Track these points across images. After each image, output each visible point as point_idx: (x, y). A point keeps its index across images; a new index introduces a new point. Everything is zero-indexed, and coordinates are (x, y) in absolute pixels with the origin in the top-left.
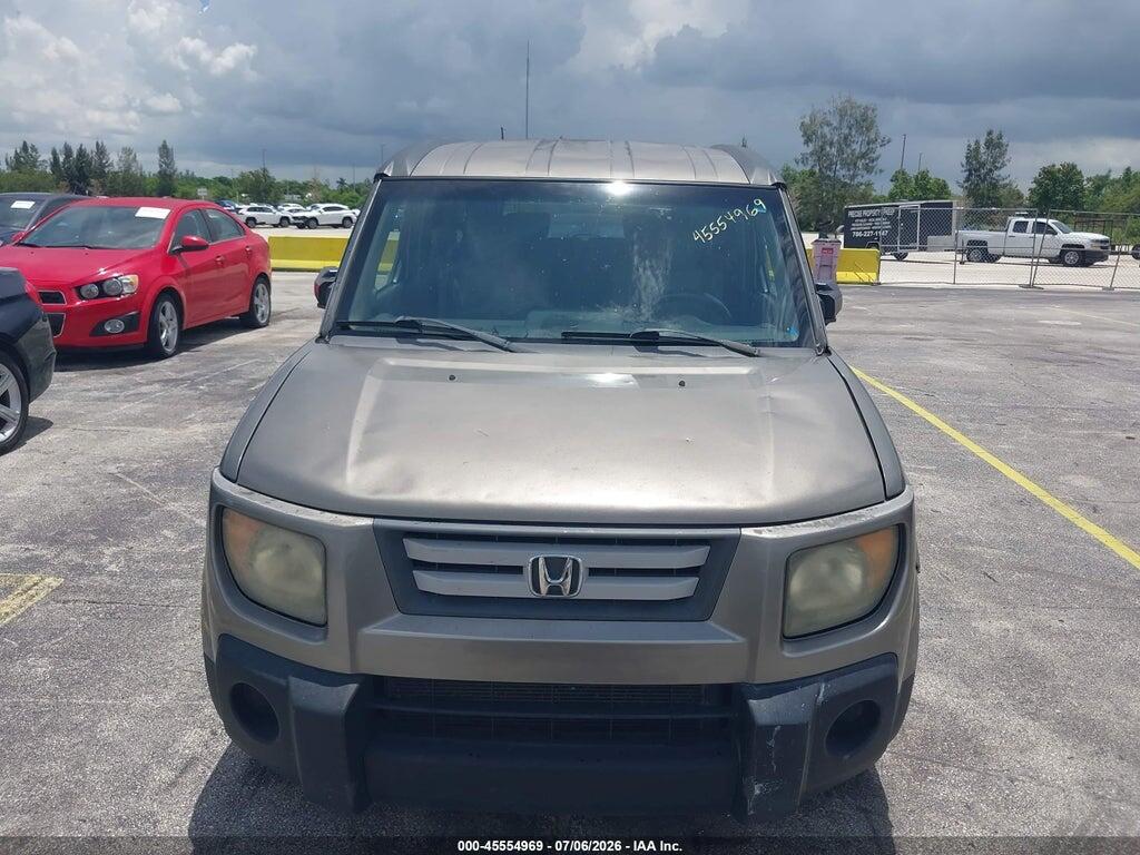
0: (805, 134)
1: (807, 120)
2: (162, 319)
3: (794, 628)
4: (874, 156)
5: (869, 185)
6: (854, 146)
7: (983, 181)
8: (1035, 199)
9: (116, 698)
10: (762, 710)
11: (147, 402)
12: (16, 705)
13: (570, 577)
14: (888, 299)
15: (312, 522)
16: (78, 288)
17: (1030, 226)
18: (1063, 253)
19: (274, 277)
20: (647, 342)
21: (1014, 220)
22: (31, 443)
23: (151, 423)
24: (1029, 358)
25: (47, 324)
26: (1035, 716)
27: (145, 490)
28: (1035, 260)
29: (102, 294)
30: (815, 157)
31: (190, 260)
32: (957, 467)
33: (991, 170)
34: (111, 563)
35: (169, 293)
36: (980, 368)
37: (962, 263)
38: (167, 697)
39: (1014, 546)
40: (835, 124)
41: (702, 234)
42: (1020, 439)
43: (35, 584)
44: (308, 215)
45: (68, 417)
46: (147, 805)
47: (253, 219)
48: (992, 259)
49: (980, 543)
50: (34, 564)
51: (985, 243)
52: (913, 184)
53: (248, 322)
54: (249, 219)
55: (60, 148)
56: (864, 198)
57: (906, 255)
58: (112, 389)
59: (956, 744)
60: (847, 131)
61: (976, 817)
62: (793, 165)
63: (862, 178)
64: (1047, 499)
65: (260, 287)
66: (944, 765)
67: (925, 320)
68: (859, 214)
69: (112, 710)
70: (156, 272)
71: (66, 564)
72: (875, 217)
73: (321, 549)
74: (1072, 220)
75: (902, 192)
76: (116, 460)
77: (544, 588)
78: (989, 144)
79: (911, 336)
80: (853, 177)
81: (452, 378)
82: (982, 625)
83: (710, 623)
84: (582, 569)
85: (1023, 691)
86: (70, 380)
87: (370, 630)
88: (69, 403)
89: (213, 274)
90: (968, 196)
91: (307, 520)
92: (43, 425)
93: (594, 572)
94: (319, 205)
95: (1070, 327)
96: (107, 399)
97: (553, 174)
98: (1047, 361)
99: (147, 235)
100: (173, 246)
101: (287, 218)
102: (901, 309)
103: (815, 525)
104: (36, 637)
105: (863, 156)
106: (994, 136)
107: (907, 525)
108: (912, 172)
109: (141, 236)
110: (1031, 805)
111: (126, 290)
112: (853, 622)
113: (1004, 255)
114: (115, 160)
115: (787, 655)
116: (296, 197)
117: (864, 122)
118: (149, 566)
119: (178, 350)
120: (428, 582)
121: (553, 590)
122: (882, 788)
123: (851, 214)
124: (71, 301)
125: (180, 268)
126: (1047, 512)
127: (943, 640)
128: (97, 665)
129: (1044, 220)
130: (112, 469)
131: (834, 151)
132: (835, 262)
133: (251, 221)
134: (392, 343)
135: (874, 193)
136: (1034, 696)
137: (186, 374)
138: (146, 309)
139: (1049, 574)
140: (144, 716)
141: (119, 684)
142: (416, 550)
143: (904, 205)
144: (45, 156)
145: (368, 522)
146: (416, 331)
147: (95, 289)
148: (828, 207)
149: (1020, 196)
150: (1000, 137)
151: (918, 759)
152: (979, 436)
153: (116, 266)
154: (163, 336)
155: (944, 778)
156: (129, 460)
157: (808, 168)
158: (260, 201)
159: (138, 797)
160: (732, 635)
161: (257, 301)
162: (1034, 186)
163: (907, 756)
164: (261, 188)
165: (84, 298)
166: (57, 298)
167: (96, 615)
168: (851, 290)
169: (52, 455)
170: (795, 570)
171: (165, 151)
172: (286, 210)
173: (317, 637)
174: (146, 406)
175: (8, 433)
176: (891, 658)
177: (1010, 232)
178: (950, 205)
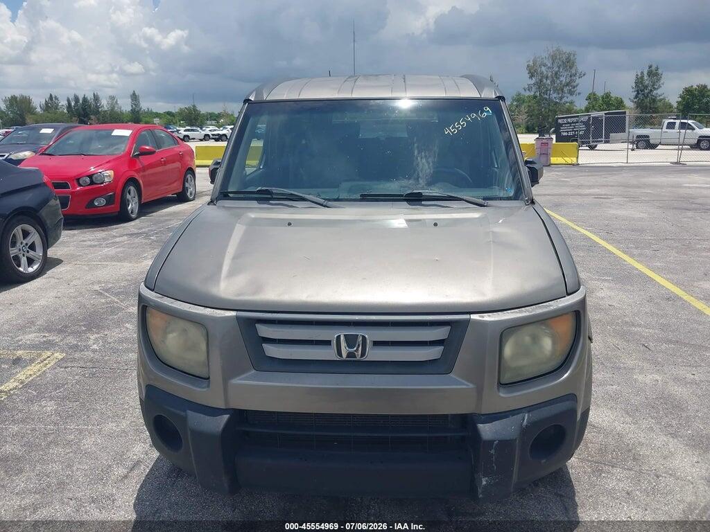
0: (530, 72)
1: (531, 63)
2: (128, 197)
3: (507, 378)
4: (575, 84)
5: (571, 103)
6: (562, 79)
7: (646, 98)
8: (681, 107)
9: (93, 425)
10: (487, 430)
11: (119, 247)
12: (34, 430)
13: (360, 347)
14: (584, 174)
15: (199, 314)
16: (78, 180)
17: (677, 125)
18: (699, 141)
19: (198, 171)
20: (415, 199)
21: (666, 122)
22: (49, 273)
23: (120, 260)
24: (676, 208)
25: (58, 201)
26: (674, 435)
27: (116, 300)
28: (681, 147)
29: (92, 183)
30: (536, 86)
31: (144, 160)
32: (625, 277)
33: (651, 91)
34: (94, 344)
35: (132, 181)
36: (642, 215)
37: (633, 150)
38: (124, 424)
39: (664, 327)
40: (549, 65)
41: (450, 130)
42: (668, 259)
43: (49, 357)
44: (221, 133)
45: (73, 257)
46: (110, 490)
47: (188, 136)
48: (653, 147)
49: (639, 326)
50: (48, 345)
51: (648, 137)
52: (601, 101)
53: (182, 198)
54: (185, 136)
55: (71, 97)
56: (569, 111)
57: (596, 146)
58: (99, 240)
59: (622, 453)
60: (557, 69)
61: (633, 500)
62: (523, 92)
63: (568, 98)
64: (686, 297)
65: (189, 176)
66: (613, 467)
67: (607, 186)
68: (565, 121)
69: (91, 433)
70: (124, 168)
71: (67, 344)
72: (575, 123)
73: (204, 332)
74: (705, 120)
75: (593, 107)
76: (99, 282)
77: (344, 354)
78: (650, 74)
79: (598, 196)
80: (561, 98)
81: (290, 224)
82: (640, 378)
83: (451, 375)
84: (368, 341)
85: (667, 419)
86: (74, 235)
87: (236, 381)
88: (72, 248)
89: (160, 169)
90: (637, 107)
91: (196, 313)
92: (57, 262)
93: (376, 343)
94: (227, 127)
95: (704, 188)
96: (95, 246)
97: (355, 95)
98: (687, 210)
99: (119, 146)
100: (134, 153)
101: (208, 135)
102: (592, 180)
103: (520, 312)
104: (48, 388)
105: (567, 85)
106: (653, 68)
107: (581, 312)
108: (600, 93)
109: (116, 147)
110: (670, 492)
111: (106, 180)
112: (547, 374)
113: (660, 144)
114: (105, 104)
115: (502, 395)
116: (213, 122)
117: (568, 63)
118: (116, 346)
119: (139, 216)
120: (272, 351)
121: (350, 355)
122: (571, 481)
123: (560, 121)
124: (74, 187)
125: (139, 166)
126: (686, 306)
127: (614, 387)
128: (83, 405)
129: (686, 121)
130: (97, 287)
131: (549, 82)
132: (550, 151)
133: (187, 138)
134: (254, 204)
135: (575, 108)
136: (674, 423)
137: (143, 230)
138: (119, 191)
139: (685, 345)
140: (110, 436)
141: (96, 416)
142: (265, 331)
143: (594, 114)
144: (63, 103)
145: (233, 313)
146: (269, 196)
147: (88, 180)
148: (545, 118)
149: (671, 106)
150: (657, 69)
151: (595, 463)
152: (640, 258)
153: (101, 165)
154: (129, 208)
155: (613, 474)
156: (106, 282)
157: (532, 93)
158: (191, 125)
159: (104, 485)
160: (466, 383)
161: (187, 185)
162: (680, 99)
163: (588, 461)
164: (193, 117)
165: (82, 186)
166: (65, 186)
167: (84, 375)
168: (561, 169)
169: (61, 280)
170: (507, 341)
171: (134, 97)
172: (207, 131)
173: (205, 385)
174: (119, 250)
175: (35, 267)
176: (572, 397)
177: (664, 129)
178: (625, 113)
